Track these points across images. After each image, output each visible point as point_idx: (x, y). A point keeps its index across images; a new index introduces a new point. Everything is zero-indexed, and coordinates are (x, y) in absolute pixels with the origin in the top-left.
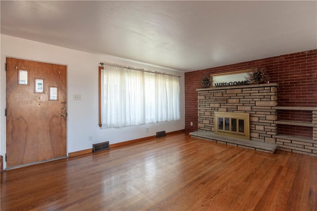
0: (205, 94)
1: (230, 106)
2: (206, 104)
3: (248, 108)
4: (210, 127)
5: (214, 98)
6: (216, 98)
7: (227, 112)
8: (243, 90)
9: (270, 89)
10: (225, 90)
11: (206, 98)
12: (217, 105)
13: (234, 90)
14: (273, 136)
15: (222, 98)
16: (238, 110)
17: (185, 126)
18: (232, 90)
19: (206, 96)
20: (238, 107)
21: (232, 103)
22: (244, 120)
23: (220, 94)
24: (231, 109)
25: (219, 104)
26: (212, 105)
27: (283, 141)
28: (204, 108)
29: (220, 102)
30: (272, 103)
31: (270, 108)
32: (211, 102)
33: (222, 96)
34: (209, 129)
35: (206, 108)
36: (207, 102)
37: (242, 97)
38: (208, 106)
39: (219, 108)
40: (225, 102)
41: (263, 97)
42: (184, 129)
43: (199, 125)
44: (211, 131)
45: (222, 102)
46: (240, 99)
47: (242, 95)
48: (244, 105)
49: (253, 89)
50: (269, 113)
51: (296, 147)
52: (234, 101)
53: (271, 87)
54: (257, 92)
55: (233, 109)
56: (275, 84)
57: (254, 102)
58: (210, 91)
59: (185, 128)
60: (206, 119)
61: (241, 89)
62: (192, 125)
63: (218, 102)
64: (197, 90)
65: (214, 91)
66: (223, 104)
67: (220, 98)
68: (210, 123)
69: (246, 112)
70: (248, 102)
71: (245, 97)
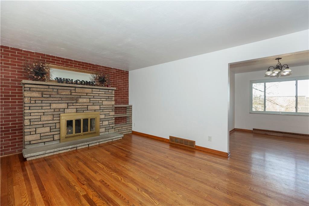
0: (42, 90)
1: (80, 106)
2: (44, 105)
3: (97, 107)
4: (52, 136)
5: (59, 96)
6: (62, 96)
7: (77, 112)
8: (93, 90)
9: (112, 92)
10: (74, 88)
11: (44, 96)
12: (64, 106)
13: (85, 89)
14: (114, 127)
15: (70, 96)
16: (89, 109)
18: (82, 88)
19: (45, 93)
20: (89, 107)
21: (82, 102)
22: (95, 118)
23: (68, 92)
24: (81, 109)
25: (67, 104)
26: (54, 106)
27: (118, 129)
28: (40, 111)
29: (67, 102)
30: (113, 103)
31: (112, 106)
32: (54, 102)
33: (70, 94)
34: (49, 140)
35: (43, 111)
36: (46, 102)
37: (92, 97)
38: (49, 108)
39: (65, 110)
40: (75, 101)
41: (107, 97)
43: (27, 138)
44: (54, 140)
45: (70, 102)
46: (90, 98)
47: (91, 94)
48: (94, 104)
49: (101, 90)
50: (111, 110)
51: (124, 130)
52: (85, 100)
53: (112, 90)
54: (104, 93)
55: (83, 109)
56: (115, 88)
57: (101, 102)
58: (51, 87)
60: (43, 126)
61: (91, 89)
63: (65, 102)
64: (24, 81)
65: (59, 87)
66: (72, 104)
67: (68, 96)
68: (52, 130)
69: (96, 111)
70: (97, 102)
71: (95, 97)
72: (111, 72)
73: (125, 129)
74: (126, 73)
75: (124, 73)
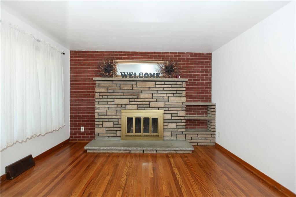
0: (108, 85)
1: (142, 103)
2: (109, 100)
3: (162, 105)
4: (114, 132)
5: (121, 91)
6: (124, 91)
7: (138, 109)
8: (157, 83)
9: (182, 85)
10: (135, 82)
11: (109, 91)
12: (125, 101)
13: (146, 82)
14: (184, 133)
15: (131, 91)
16: (151, 106)
17: (71, 134)
18: (144, 82)
19: (110, 88)
20: (151, 103)
21: (143, 98)
22: (157, 118)
23: (129, 87)
24: (142, 106)
25: (128, 100)
26: (117, 101)
27: (191, 135)
28: (105, 106)
29: (128, 97)
30: (184, 99)
31: (181, 104)
32: (117, 97)
33: (131, 89)
34: (112, 135)
35: (108, 106)
36: (110, 97)
37: (155, 92)
38: (113, 103)
39: (127, 106)
40: (136, 97)
41: (175, 92)
42: (69, 139)
43: (97, 130)
44: (116, 136)
45: (131, 97)
46: (153, 93)
47: (154, 89)
48: (158, 100)
49: (166, 83)
50: (181, 109)
51: (201, 140)
52: (146, 96)
53: (182, 81)
54: (170, 86)
55: (145, 106)
56: (186, 80)
57: (167, 98)
58: (115, 82)
59: (71, 137)
60: (108, 120)
61: (154, 82)
62: (83, 131)
63: (126, 97)
64: (95, 79)
65: (121, 82)
66: (133, 100)
67: (129, 91)
68: (115, 126)
69: (159, 109)
70: (161, 97)
71: (158, 92)
72: (184, 59)
73: (203, 138)
74: (206, 56)
75: (204, 56)
